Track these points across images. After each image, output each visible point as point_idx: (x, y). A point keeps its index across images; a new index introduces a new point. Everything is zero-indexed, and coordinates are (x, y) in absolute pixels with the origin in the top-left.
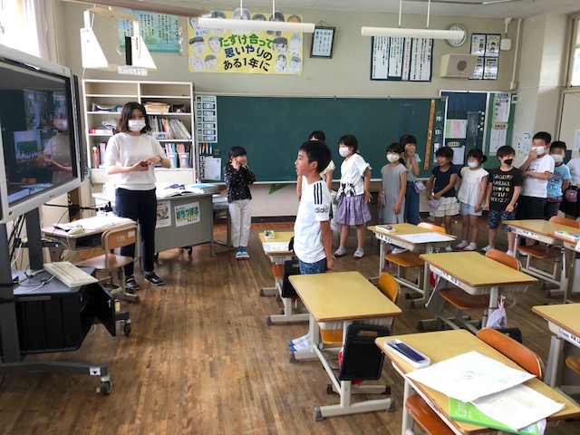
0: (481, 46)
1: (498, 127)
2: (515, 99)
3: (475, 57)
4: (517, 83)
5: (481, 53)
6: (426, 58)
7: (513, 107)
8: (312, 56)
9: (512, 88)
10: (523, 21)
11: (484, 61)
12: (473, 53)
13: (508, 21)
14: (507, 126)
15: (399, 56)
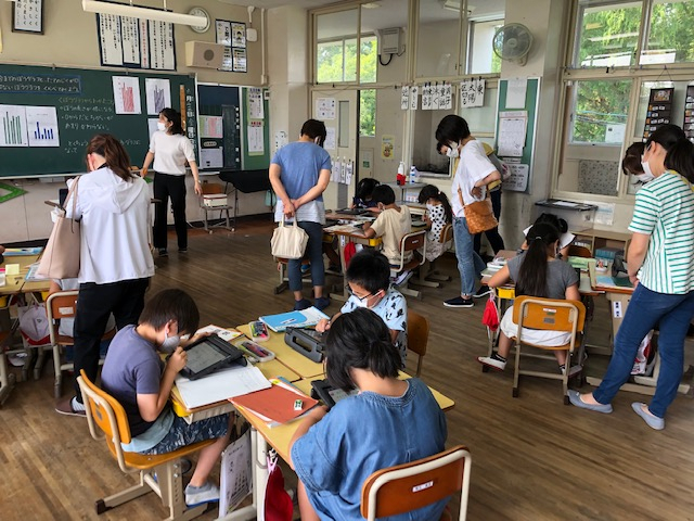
0: (227, 34)
1: (254, 124)
2: (268, 95)
3: (221, 46)
4: (267, 77)
5: (228, 43)
6: (168, 44)
7: (266, 103)
8: (14, 30)
9: (263, 82)
10: (265, 11)
11: (231, 51)
12: (219, 42)
13: (251, 9)
14: (263, 123)
15: (134, 39)
